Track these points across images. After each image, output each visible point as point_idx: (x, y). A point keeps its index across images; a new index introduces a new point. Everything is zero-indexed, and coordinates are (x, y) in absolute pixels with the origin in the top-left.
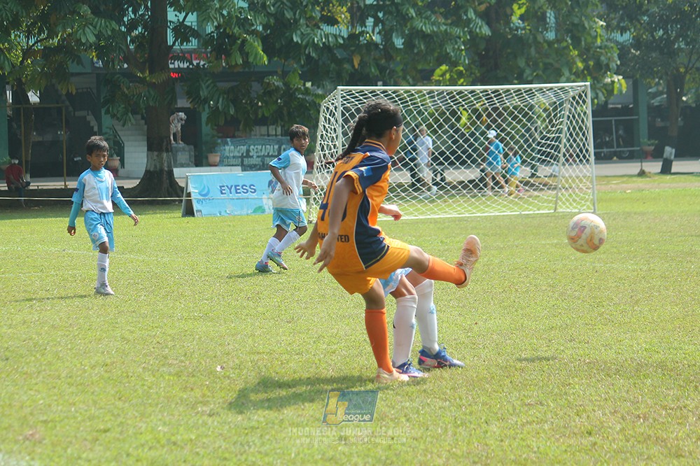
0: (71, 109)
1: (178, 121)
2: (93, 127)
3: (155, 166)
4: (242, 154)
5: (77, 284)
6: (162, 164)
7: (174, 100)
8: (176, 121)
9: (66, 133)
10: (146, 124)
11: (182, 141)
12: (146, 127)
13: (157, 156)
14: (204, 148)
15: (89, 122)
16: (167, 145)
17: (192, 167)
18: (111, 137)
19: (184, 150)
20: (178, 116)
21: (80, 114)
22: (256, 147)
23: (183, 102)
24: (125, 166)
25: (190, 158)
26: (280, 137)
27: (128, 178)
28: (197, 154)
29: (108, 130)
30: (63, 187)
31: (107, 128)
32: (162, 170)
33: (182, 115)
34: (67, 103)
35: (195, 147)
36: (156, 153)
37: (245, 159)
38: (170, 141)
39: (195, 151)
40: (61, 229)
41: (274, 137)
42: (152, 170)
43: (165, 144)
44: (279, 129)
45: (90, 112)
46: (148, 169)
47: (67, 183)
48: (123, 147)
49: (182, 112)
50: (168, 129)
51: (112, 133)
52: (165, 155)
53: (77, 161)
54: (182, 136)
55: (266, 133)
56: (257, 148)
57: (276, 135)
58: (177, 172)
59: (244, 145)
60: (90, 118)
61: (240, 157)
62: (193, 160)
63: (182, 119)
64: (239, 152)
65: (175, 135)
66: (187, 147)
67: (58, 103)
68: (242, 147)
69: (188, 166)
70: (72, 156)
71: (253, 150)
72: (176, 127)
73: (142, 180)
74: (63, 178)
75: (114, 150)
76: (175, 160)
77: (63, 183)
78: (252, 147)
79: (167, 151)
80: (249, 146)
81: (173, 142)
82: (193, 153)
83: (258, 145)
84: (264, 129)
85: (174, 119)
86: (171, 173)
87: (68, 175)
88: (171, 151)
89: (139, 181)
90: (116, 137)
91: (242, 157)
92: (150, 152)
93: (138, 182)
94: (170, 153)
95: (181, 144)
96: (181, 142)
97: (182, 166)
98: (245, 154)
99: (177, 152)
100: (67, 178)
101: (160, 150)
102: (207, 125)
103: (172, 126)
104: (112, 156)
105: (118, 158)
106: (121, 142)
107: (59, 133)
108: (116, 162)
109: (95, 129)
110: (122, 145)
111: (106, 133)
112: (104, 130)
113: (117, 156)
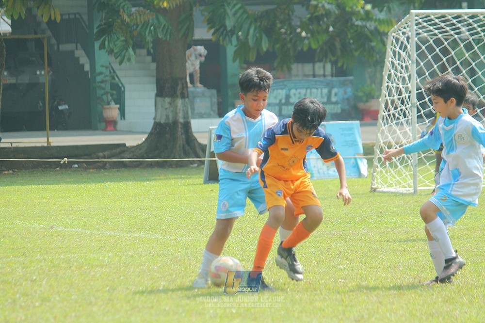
0: (53, 41)
1: (196, 58)
2: (83, 66)
3: (167, 117)
4: (281, 101)
6: (176, 114)
7: (190, 30)
8: (193, 58)
9: (49, 72)
10: (154, 61)
11: (200, 83)
12: (154, 66)
13: (170, 103)
14: (230, 93)
15: (78, 59)
16: (183, 88)
17: (214, 117)
18: (108, 78)
19: (203, 95)
20: (195, 50)
21: (65, 47)
22: (299, 91)
23: (202, 32)
24: (126, 117)
25: (212, 106)
26: (329, 78)
27: (130, 132)
28: (221, 100)
29: (103, 70)
30: (46, 145)
31: (102, 66)
32: (175, 123)
33: (201, 49)
34: (49, 33)
35: (219, 92)
36: (168, 100)
37: (284, 107)
38: (186, 83)
39: (218, 96)
41: (322, 79)
42: (163, 121)
43: (179, 87)
44: (328, 66)
45: (79, 46)
46: (158, 120)
47: (51, 139)
48: (124, 92)
49: (201, 45)
50: (185, 67)
51: (108, 73)
52: (179, 102)
53: (62, 111)
54: (200, 77)
55: (311, 73)
56: (300, 93)
57: (324, 76)
58: (196, 125)
59: (282, 89)
60: (80, 53)
61: (276, 104)
62: (215, 108)
63: (200, 55)
64: (276, 98)
65: (191, 76)
66: (208, 92)
67: (36, 33)
68: (280, 91)
69: (209, 116)
70: (56, 103)
71: (295, 95)
72: (193, 65)
73: (151, 134)
74: (45, 133)
75: (112, 95)
76: (193, 109)
77: (45, 139)
78: (293, 91)
79: (183, 96)
80: (290, 90)
81: (189, 85)
82: (215, 100)
83: (300, 88)
84: (308, 68)
85: (191, 55)
86: (187, 126)
87: (52, 129)
88: (188, 97)
89: (146, 136)
90: (113, 78)
91: (280, 104)
92: (160, 99)
93: (143, 138)
94: (187, 100)
95: (200, 88)
96: (199, 85)
97: (201, 116)
98: (283, 101)
99: (194, 97)
100: (50, 133)
101: (173, 95)
102: (234, 60)
103: (188, 65)
104: (108, 104)
105: (118, 106)
106: (120, 85)
107: (38, 73)
108: (113, 112)
109: (87, 68)
110: (123, 89)
111: (101, 73)
112: (98, 69)
113: (116, 104)
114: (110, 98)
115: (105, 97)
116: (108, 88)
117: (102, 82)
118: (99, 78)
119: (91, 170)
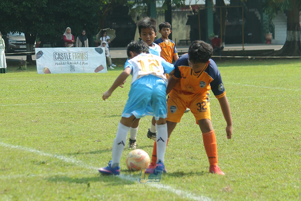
0: (246, 8)
2: (258, 18)
3: (291, 38)
5: (250, 103)
6: (295, 37)
9: (244, 20)
10: (286, 15)
12: (286, 17)
15: (256, 15)
18: (268, 23)
21: (251, 10)
24: (275, 38)
27: (276, 44)
29: (266, 19)
30: (242, 50)
32: (295, 41)
34: (245, 5)
36: (292, 32)
38: (299, 25)
40: (241, 73)
42: (289, 40)
43: (296, 26)
45: (256, 9)
46: (287, 40)
47: (244, 47)
48: (274, 28)
51: (268, 20)
52: (296, 33)
53: (249, 36)
60: (257, 12)
67: (240, 5)
70: (247, 32)
73: (285, 45)
74: (242, 45)
75: (269, 29)
77: (242, 47)
79: (298, 30)
86: (299, 42)
87: (245, 43)
88: (300, 30)
89: (283, 46)
90: (270, 22)
92: (288, 31)
93: (282, 47)
94: (299, 32)
100: (244, 45)
101: (294, 30)
104: (268, 33)
105: (272, 34)
106: (273, 25)
107: (240, 20)
108: (270, 36)
109: (260, 18)
110: (274, 27)
111: (265, 21)
112: (264, 19)
113: (271, 33)
114: (268, 30)
115: (266, 30)
116: (268, 26)
117: (266, 24)
118: (264, 23)
119: (260, 60)
